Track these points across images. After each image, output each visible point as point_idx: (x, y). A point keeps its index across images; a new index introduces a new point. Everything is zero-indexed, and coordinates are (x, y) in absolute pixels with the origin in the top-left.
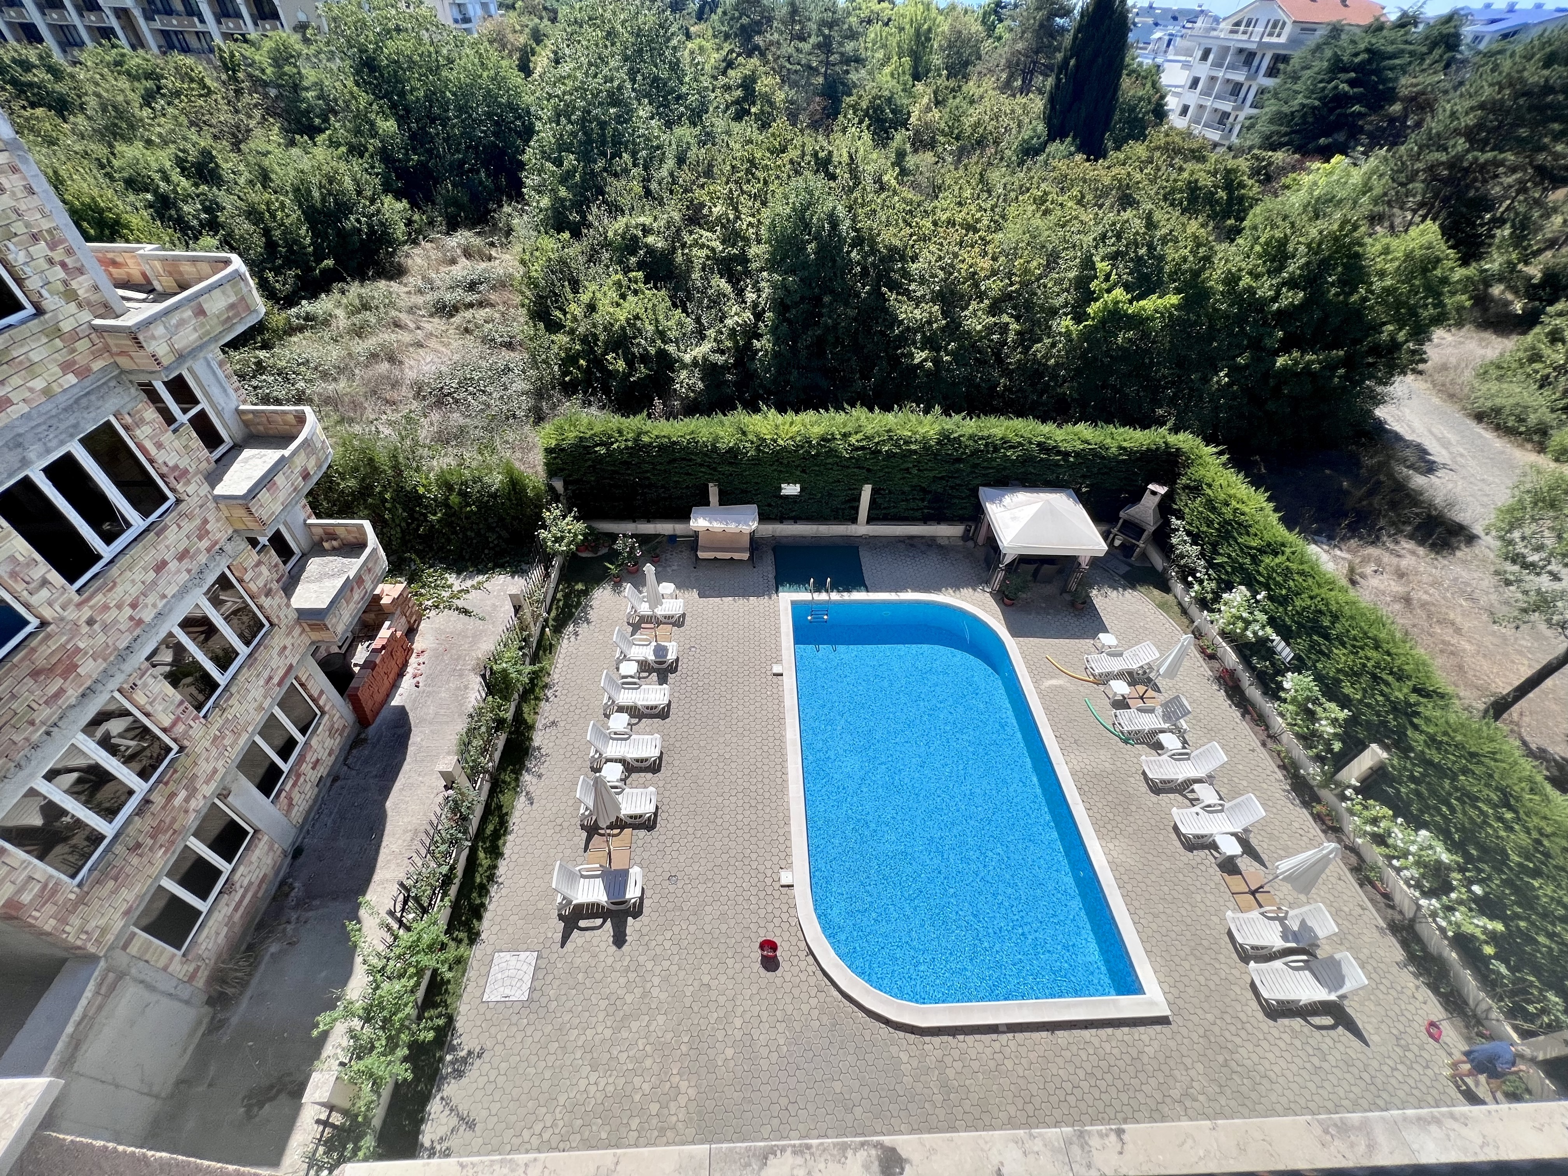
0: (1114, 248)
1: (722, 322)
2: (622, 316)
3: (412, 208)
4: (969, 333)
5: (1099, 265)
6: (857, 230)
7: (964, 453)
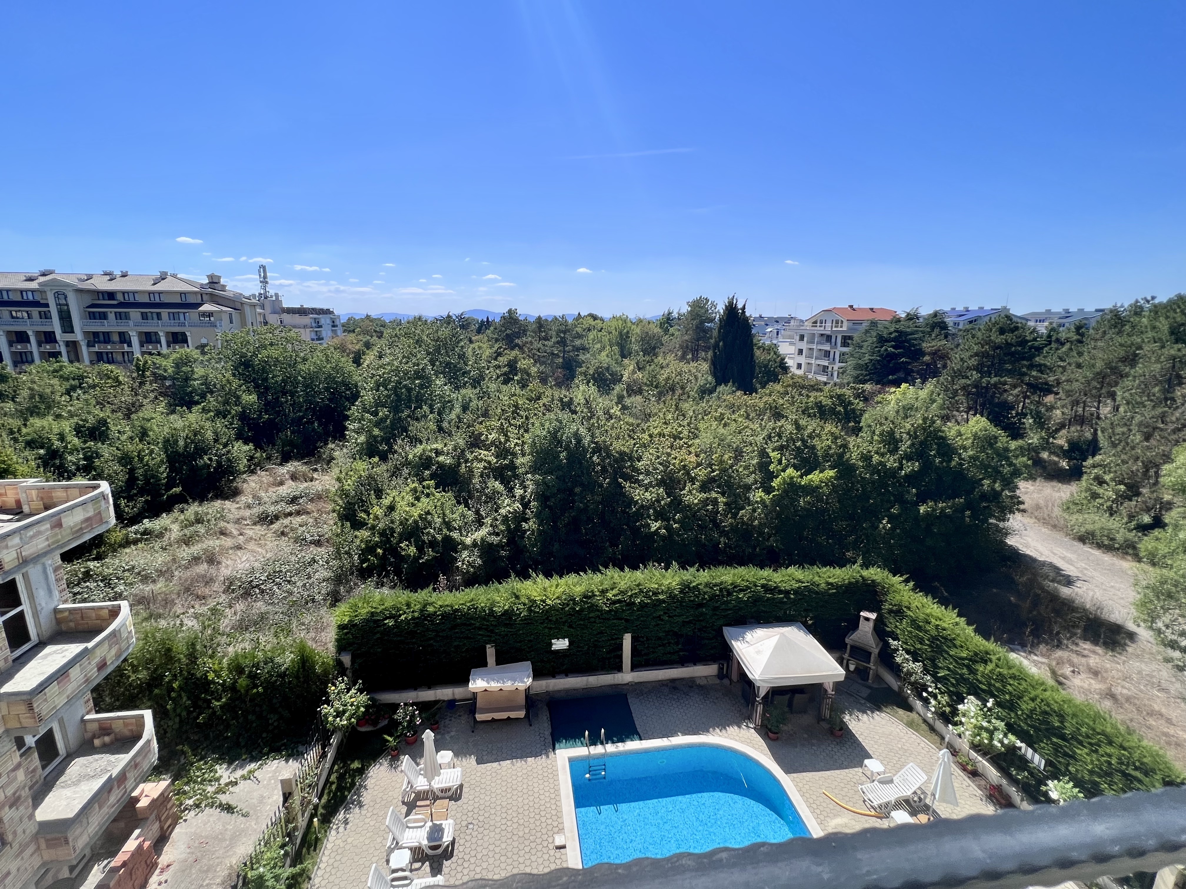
0: (779, 443)
1: (496, 511)
2: (416, 513)
3: (255, 449)
4: (689, 506)
5: (772, 454)
6: (596, 443)
7: (704, 599)
